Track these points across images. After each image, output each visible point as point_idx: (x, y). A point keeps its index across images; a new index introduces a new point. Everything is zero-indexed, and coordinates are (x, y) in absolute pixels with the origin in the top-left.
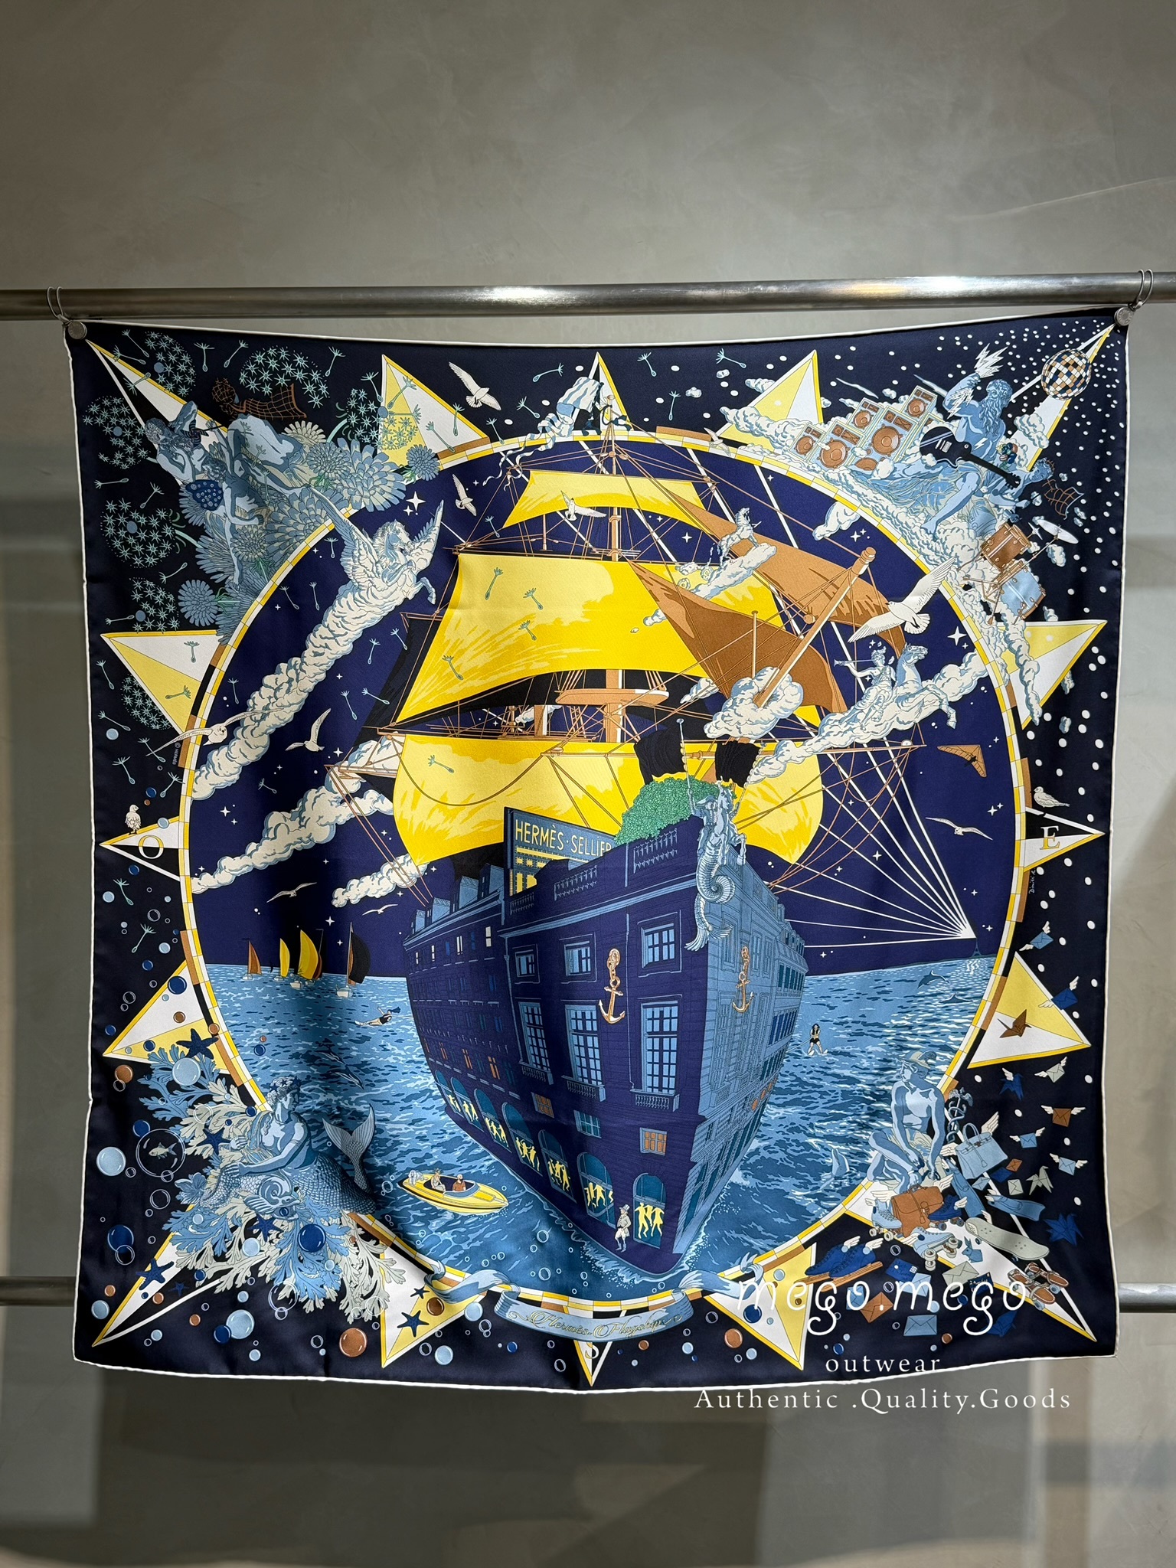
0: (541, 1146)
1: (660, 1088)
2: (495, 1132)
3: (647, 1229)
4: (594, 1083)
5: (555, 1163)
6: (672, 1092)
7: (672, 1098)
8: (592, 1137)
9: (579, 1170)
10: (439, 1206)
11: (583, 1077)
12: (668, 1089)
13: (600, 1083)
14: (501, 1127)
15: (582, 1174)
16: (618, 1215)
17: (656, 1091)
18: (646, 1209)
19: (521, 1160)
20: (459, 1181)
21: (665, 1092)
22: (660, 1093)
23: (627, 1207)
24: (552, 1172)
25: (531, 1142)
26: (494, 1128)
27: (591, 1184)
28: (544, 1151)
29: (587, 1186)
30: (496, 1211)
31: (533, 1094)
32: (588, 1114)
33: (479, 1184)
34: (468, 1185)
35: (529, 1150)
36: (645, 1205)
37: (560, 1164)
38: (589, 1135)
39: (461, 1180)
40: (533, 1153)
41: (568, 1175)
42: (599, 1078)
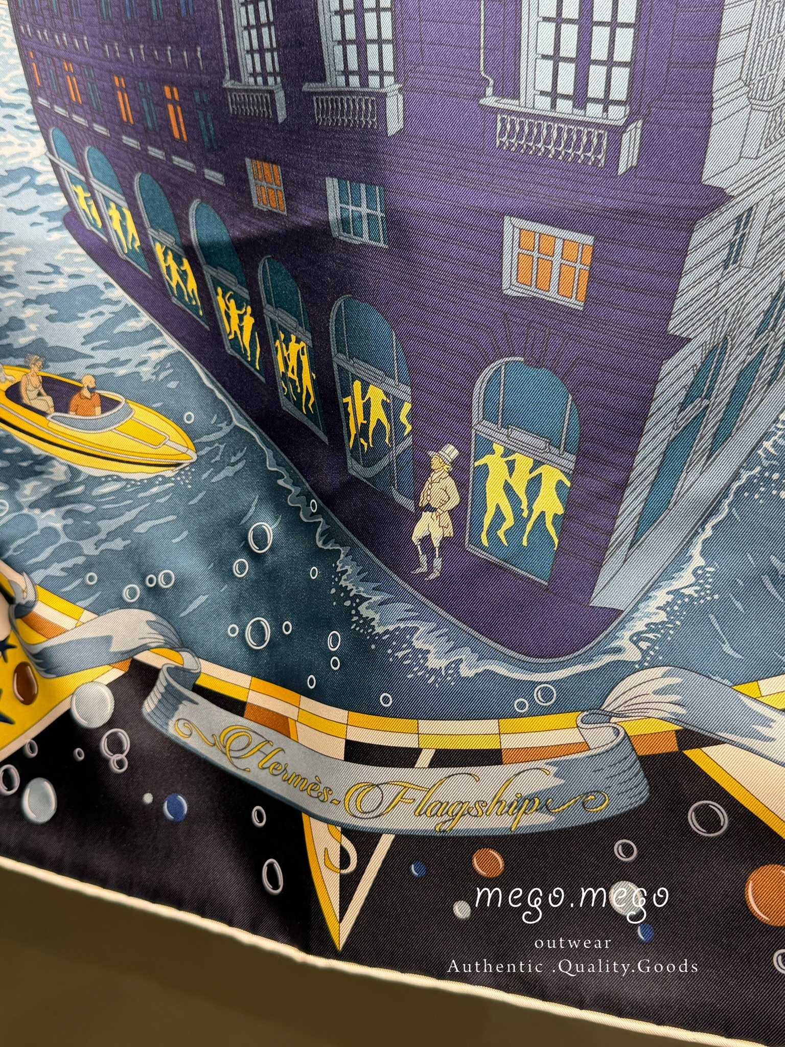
0: (264, 302)
1: (580, 98)
2: (176, 277)
3: (509, 522)
4: (374, 81)
5: (287, 341)
6: (617, 114)
7: (616, 132)
8: (363, 245)
9: (334, 350)
10: (38, 448)
11: (347, 73)
12: (606, 102)
13: (389, 80)
14: (186, 266)
15: (339, 359)
16: (423, 471)
17: (565, 107)
18: (511, 466)
19: (227, 345)
20: (86, 393)
21: (594, 111)
22: (578, 115)
23: (451, 451)
24: (282, 369)
25: (245, 293)
26: (174, 267)
27: (357, 385)
28: (269, 312)
29: (348, 392)
30: (169, 473)
31: (248, 160)
32: (355, 180)
33: (132, 405)
34: (108, 404)
35: (241, 318)
36: (507, 453)
37: (298, 341)
38: (356, 241)
39: (91, 390)
40: (249, 321)
41: (312, 369)
42: (389, 65)
